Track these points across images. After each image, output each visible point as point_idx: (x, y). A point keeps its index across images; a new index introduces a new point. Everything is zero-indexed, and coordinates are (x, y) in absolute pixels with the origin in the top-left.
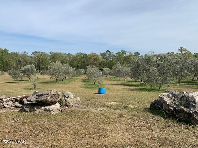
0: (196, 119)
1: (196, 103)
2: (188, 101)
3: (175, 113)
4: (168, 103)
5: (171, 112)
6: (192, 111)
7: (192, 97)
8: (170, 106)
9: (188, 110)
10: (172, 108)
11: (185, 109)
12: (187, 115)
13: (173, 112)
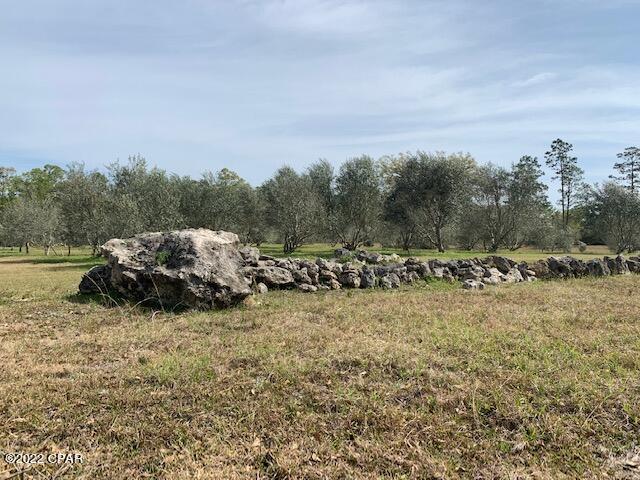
0: (192, 293)
1: (194, 254)
2: (178, 250)
3: (141, 288)
4: (120, 262)
5: (130, 287)
6: (183, 273)
7: (188, 240)
8: (127, 269)
9: (176, 272)
10: (132, 276)
11: (166, 272)
12: (172, 288)
13: (135, 285)
